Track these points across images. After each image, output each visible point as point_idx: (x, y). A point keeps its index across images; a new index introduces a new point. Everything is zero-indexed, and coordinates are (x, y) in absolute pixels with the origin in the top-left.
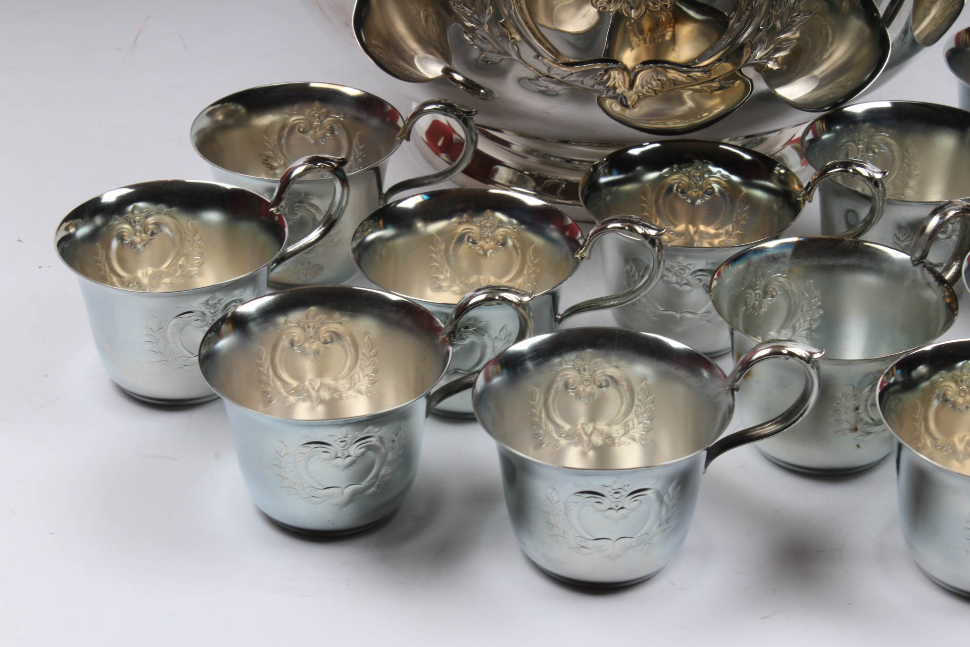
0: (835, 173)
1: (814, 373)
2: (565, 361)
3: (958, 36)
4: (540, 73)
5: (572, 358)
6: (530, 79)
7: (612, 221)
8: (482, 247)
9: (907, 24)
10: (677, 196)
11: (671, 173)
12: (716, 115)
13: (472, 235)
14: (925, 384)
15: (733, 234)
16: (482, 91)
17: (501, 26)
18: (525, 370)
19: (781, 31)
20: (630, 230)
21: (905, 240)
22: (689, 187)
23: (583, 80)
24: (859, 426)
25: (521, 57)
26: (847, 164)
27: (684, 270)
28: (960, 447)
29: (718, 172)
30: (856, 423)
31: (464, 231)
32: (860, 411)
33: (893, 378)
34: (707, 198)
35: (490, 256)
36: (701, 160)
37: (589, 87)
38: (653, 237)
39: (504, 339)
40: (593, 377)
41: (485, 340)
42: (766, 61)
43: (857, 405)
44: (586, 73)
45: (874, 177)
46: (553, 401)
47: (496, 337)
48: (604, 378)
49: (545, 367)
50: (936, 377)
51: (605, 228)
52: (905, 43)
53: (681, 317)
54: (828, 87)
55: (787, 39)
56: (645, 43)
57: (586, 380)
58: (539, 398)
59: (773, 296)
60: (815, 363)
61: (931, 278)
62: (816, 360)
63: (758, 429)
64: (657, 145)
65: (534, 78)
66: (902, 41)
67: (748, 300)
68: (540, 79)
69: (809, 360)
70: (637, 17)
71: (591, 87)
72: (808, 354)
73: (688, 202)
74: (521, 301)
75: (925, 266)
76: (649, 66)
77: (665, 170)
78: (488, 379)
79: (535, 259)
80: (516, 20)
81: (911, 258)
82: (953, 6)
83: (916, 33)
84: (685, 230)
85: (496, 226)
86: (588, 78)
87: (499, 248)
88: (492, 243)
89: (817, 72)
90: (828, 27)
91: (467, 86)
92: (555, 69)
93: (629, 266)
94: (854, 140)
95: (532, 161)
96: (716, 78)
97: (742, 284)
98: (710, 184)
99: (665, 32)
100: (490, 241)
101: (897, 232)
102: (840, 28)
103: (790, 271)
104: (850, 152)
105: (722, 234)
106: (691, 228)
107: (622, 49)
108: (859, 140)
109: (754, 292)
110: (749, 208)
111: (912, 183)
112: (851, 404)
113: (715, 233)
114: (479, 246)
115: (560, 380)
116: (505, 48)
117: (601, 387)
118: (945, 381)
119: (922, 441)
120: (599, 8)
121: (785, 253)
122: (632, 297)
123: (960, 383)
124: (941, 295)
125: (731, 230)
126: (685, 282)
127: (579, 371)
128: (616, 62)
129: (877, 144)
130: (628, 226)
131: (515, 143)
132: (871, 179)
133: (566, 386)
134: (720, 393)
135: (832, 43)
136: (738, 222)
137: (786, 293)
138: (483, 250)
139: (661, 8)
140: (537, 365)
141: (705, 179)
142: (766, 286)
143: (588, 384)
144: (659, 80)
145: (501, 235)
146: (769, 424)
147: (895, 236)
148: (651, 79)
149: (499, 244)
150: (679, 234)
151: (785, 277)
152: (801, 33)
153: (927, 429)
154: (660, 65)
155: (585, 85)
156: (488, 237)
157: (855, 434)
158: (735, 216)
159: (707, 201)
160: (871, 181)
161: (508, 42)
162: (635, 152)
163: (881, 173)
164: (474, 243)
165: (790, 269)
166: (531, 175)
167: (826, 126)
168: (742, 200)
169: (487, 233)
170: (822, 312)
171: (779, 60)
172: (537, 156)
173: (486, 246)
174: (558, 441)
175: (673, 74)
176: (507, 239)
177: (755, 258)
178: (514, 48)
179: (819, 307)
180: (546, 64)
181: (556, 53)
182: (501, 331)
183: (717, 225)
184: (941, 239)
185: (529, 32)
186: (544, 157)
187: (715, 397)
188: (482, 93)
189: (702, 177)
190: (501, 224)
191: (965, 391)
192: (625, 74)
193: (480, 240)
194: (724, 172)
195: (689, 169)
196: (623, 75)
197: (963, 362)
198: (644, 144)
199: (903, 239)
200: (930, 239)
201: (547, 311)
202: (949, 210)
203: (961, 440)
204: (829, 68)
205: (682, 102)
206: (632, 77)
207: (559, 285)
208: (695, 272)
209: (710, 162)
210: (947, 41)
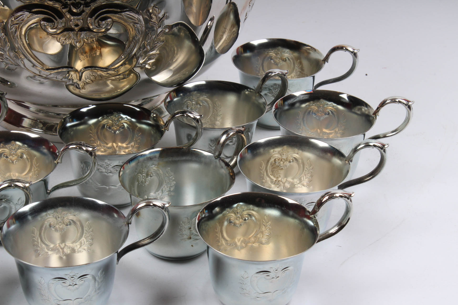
0: (178, 117)
1: (166, 214)
2: (49, 214)
3: (238, 49)
4: (36, 74)
5: (52, 212)
6: (31, 77)
7: (72, 144)
8: (11, 159)
9: (212, 44)
10: (107, 130)
11: (103, 119)
12: (124, 91)
13: (6, 154)
14: (220, 216)
15: (135, 147)
16: (9, 83)
17: (15, 52)
18: (27, 220)
19: (150, 50)
20: (80, 149)
21: (214, 146)
22: (113, 125)
23: (57, 77)
24: (192, 236)
25: (25, 66)
26: (184, 112)
27: (109, 166)
28: (239, 244)
29: (126, 117)
30: (190, 235)
31: (1, 152)
32: (192, 229)
33: (204, 215)
34: (121, 130)
35: (15, 163)
36: (117, 112)
37: (60, 80)
38: (90, 151)
39: (21, 204)
40: (63, 221)
41: (11, 205)
42: (144, 65)
43: (190, 227)
44: (58, 73)
45: (196, 118)
46: (44, 233)
47: (16, 204)
48: (68, 221)
49: (39, 218)
50: (224, 212)
51: (68, 148)
52: (212, 53)
53: (109, 188)
54: (177, 75)
55: (153, 55)
56: (87, 57)
57: (60, 222)
58: (37, 232)
59: (151, 177)
60: (167, 209)
61: (223, 164)
62: (167, 208)
63: (142, 242)
64: (94, 106)
65: (33, 76)
66: (211, 52)
67: (139, 179)
68: (36, 77)
69: (163, 208)
70: (80, 46)
71: (61, 80)
72: (163, 205)
73: (112, 132)
74: (25, 186)
75: (220, 159)
76: (88, 69)
77: (100, 118)
78: (9, 226)
79: (37, 164)
80: (21, 49)
81: (214, 155)
82: (234, 34)
83: (216, 49)
84: (112, 146)
85: (17, 148)
86: (59, 75)
87: (19, 159)
88: (16, 157)
89: (171, 68)
90: (175, 46)
91: (1, 81)
92: (43, 72)
93: (83, 165)
94: (190, 99)
95: (41, 115)
96: (121, 74)
97: (136, 172)
98: (122, 124)
99: (96, 52)
100: (15, 156)
101: (210, 143)
102: (180, 46)
103: (159, 164)
104: (189, 105)
105: (129, 147)
106: (114, 144)
107: (76, 61)
108: (193, 100)
109: (142, 175)
110: (141, 134)
111: (219, 118)
112: (187, 226)
113: (126, 146)
114: (9, 159)
115: (47, 223)
116: (18, 63)
117: (67, 225)
118: (230, 214)
119: (221, 242)
120: (61, 42)
121: (156, 155)
122: (83, 180)
123: (237, 214)
124: (228, 172)
125: (133, 145)
126: (109, 171)
127: (56, 218)
128: (72, 68)
129: (201, 101)
130: (78, 147)
131: (31, 107)
132: (195, 119)
133: (50, 226)
134: (122, 226)
135: (177, 54)
136: (136, 141)
137: (158, 175)
138: (11, 161)
139: (91, 42)
140: (34, 218)
141: (119, 121)
142: (148, 172)
143: (61, 224)
144: (93, 75)
145: (20, 153)
146: (147, 239)
147: (209, 145)
148: (89, 75)
149: (19, 157)
150: (109, 148)
151: (156, 167)
152: (159, 51)
153: (223, 236)
154: (93, 68)
155: (58, 79)
156: (14, 154)
157: (190, 240)
158: (135, 138)
159: (121, 132)
160: (195, 120)
161: (18, 59)
162: (84, 110)
163: (199, 116)
164: (7, 157)
165: (159, 163)
166: (40, 122)
167: (176, 94)
168: (138, 131)
169: (13, 152)
170: (175, 183)
171: (150, 64)
172: (43, 113)
173: (14, 158)
174: (47, 252)
175: (100, 73)
176: (23, 155)
177: (141, 159)
178: (21, 62)
179: (174, 180)
180: (38, 69)
181: (42, 64)
182: (19, 200)
183: (127, 143)
184: (230, 145)
185: (28, 54)
186: (46, 113)
187: (121, 227)
188: (9, 84)
189: (118, 120)
190: (19, 147)
191: (239, 217)
192: (77, 73)
193: (10, 155)
194: (129, 118)
195: (112, 117)
196: (76, 73)
197: (237, 204)
198: (89, 106)
199: (213, 146)
200: (222, 146)
201: (43, 189)
202: (230, 132)
203: (239, 241)
204: (177, 66)
205: (108, 85)
206: (80, 75)
207: (47, 176)
208: (114, 166)
209: (121, 113)
210: (232, 52)
